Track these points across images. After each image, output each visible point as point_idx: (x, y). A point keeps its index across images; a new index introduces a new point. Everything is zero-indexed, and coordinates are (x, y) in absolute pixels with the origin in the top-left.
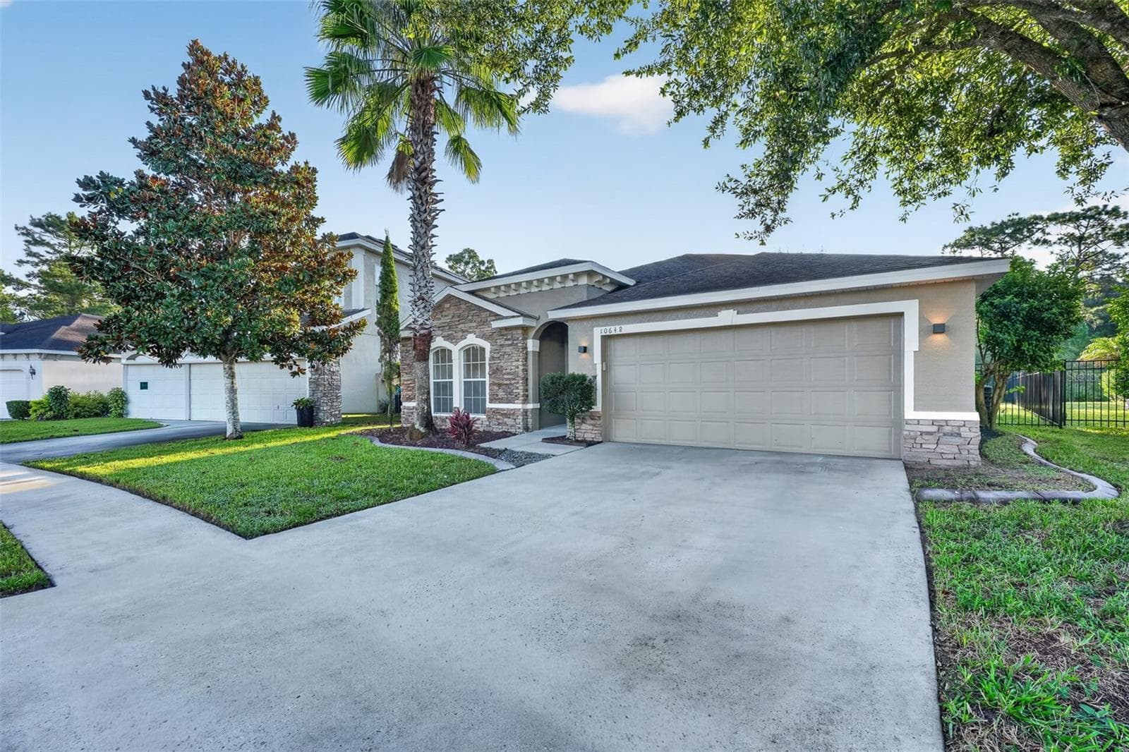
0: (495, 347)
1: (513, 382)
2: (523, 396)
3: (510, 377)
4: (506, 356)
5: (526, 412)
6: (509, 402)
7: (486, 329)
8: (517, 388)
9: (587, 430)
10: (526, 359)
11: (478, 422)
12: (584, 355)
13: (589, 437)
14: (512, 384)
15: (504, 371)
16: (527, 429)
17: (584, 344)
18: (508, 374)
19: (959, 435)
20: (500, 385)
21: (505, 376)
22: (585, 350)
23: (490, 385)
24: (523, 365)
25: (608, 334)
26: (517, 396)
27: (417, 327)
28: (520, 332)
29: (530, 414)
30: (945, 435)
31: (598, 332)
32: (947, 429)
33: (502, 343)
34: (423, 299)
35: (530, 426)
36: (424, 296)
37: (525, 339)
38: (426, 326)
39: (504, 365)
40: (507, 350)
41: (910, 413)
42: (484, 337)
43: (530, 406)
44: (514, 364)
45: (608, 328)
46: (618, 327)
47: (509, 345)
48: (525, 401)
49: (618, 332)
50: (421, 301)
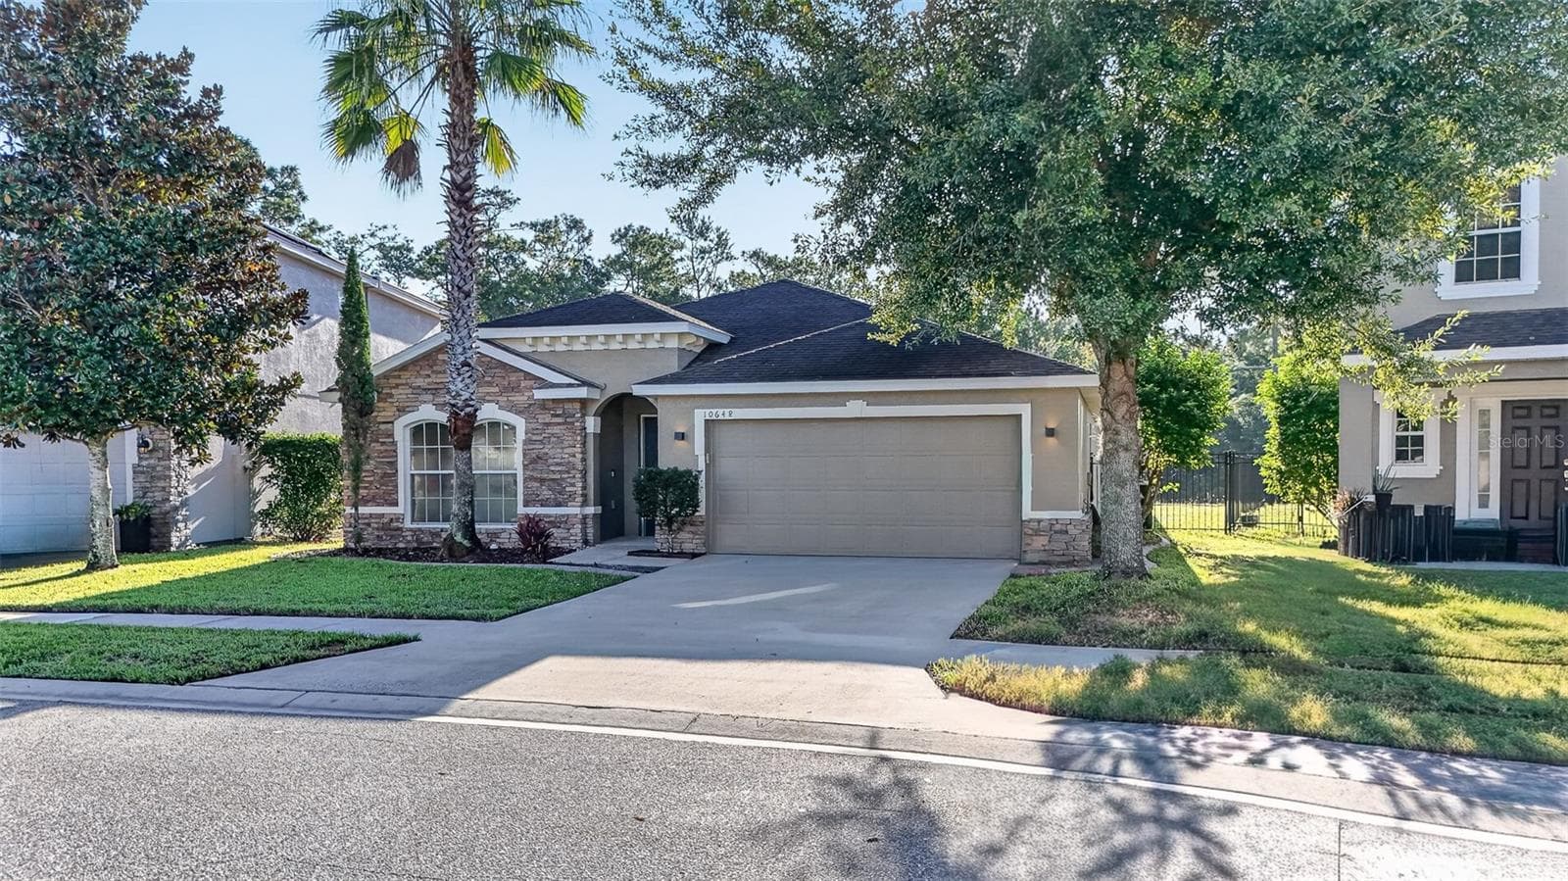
0: (533, 426)
1: (566, 476)
2: (582, 495)
3: (560, 468)
4: (553, 439)
5: (585, 517)
6: (559, 505)
7: (520, 399)
8: (573, 485)
9: (688, 540)
10: (584, 444)
11: (503, 535)
12: (681, 443)
13: (688, 547)
14: (563, 479)
15: (550, 461)
16: (586, 542)
17: (681, 430)
18: (557, 464)
19: (1067, 532)
20: (542, 481)
21: (552, 468)
22: (681, 436)
23: (525, 480)
24: (582, 453)
25: (714, 418)
26: (572, 496)
27: (460, 404)
28: (577, 406)
29: (590, 522)
30: (1056, 532)
31: (700, 416)
32: (1058, 527)
33: (547, 421)
34: (469, 365)
35: (590, 537)
36: (469, 361)
37: (584, 415)
38: (471, 403)
39: (551, 453)
40: (556, 430)
41: (1028, 513)
42: (513, 408)
43: (590, 510)
44: (566, 451)
45: (714, 411)
46: (727, 411)
47: (559, 424)
48: (584, 504)
49: (727, 417)
50: (466, 368)
